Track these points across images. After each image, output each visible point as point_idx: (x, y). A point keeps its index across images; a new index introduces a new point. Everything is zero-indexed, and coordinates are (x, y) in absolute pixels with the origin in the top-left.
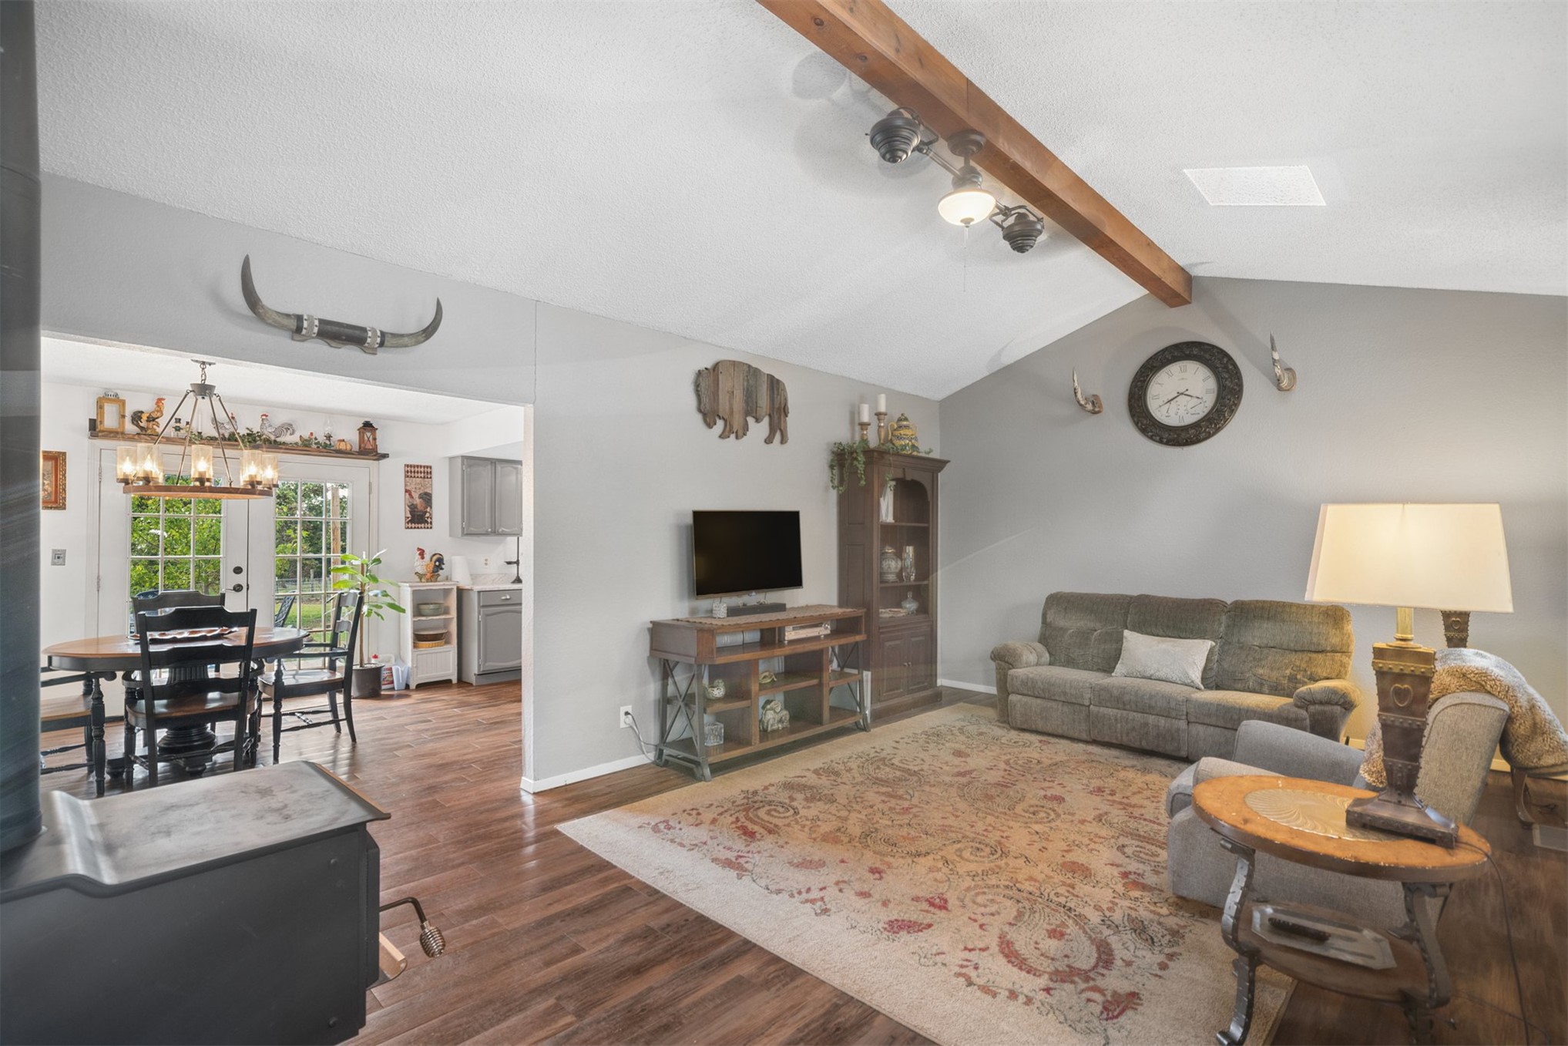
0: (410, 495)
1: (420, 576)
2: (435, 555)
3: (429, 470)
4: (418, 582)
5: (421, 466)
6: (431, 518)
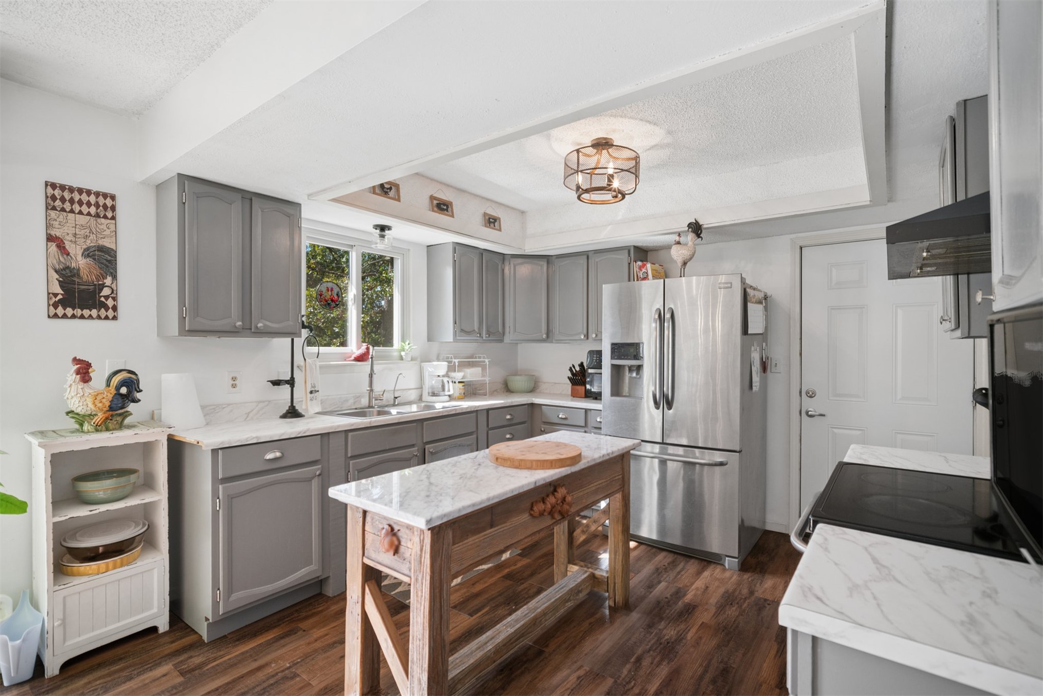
0: (61, 247)
1: (81, 419)
3: (109, 202)
4: (77, 431)
5: (89, 193)
6: (114, 299)
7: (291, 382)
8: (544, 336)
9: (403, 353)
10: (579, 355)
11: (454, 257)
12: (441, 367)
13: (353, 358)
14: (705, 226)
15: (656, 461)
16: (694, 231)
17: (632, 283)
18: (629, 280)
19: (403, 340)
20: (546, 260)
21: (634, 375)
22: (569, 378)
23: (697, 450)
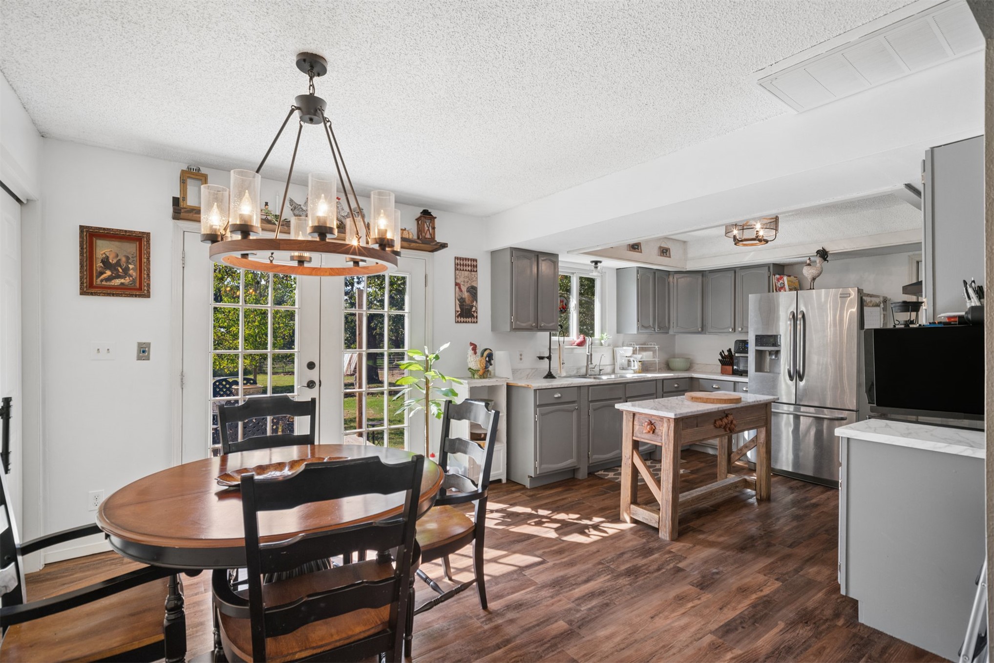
0: (460, 288)
2: (486, 350)
3: (475, 263)
4: (472, 378)
5: (468, 259)
6: (477, 312)
7: (549, 358)
8: (700, 329)
9: (603, 341)
10: (728, 343)
11: (637, 276)
12: (628, 351)
13: (576, 344)
14: (830, 252)
15: (791, 417)
16: (821, 256)
17: (771, 293)
18: (769, 292)
19: (602, 332)
20: (701, 274)
21: (773, 357)
22: (719, 360)
23: (825, 410)
